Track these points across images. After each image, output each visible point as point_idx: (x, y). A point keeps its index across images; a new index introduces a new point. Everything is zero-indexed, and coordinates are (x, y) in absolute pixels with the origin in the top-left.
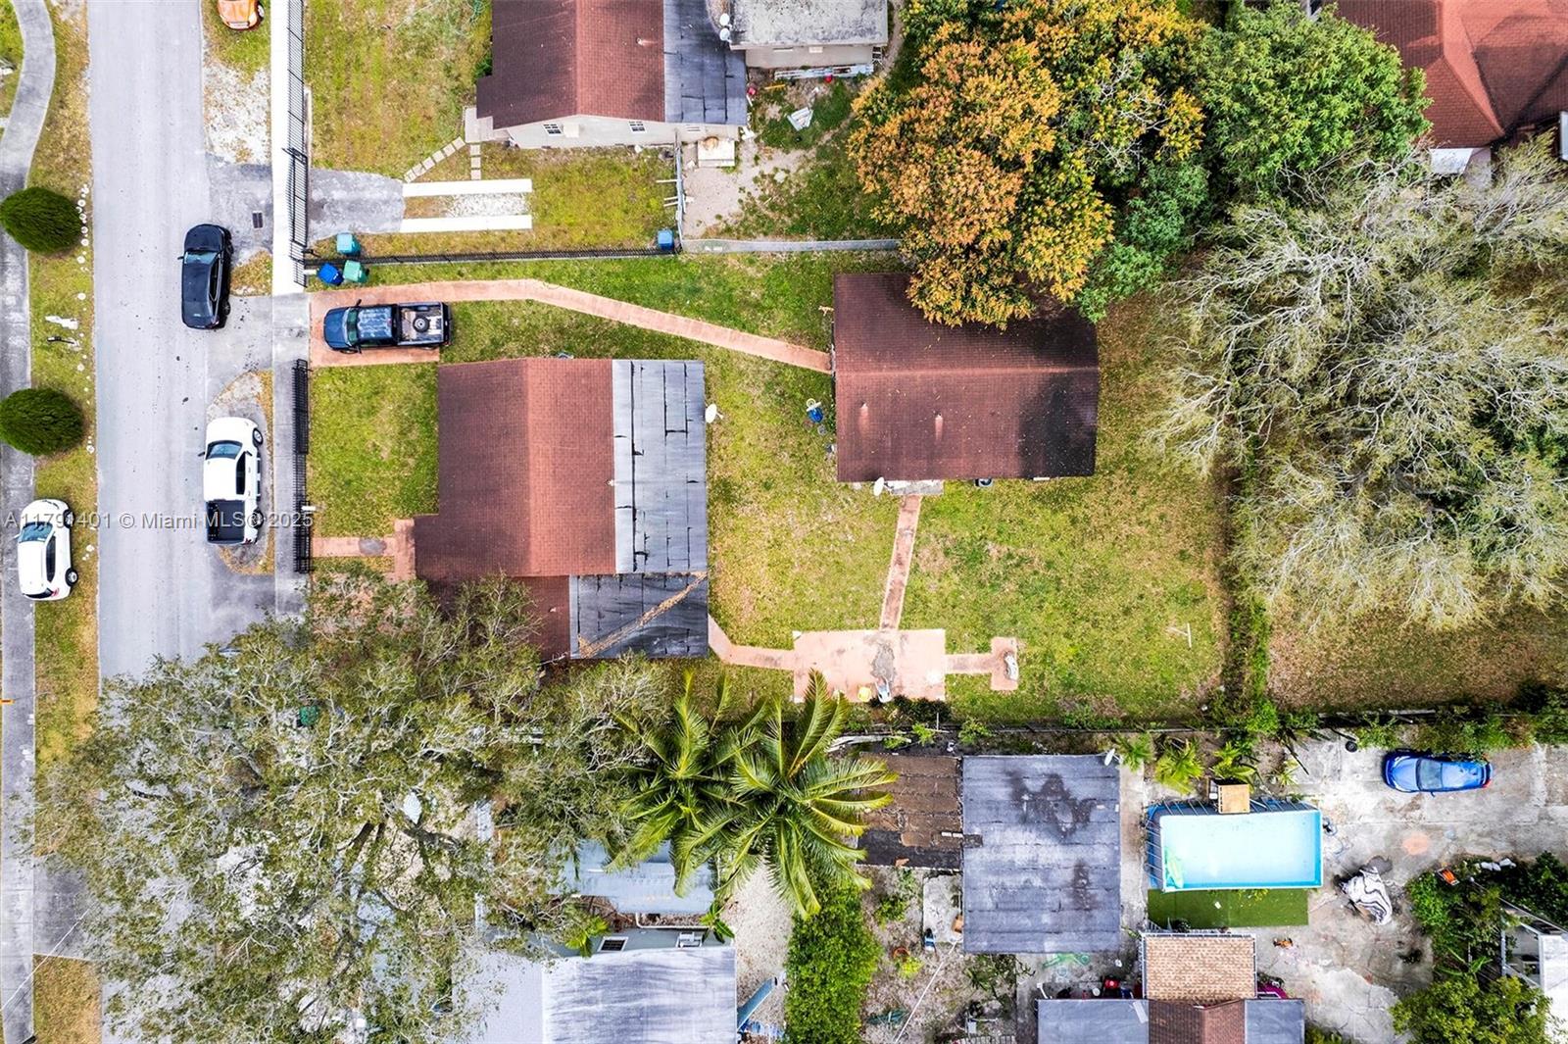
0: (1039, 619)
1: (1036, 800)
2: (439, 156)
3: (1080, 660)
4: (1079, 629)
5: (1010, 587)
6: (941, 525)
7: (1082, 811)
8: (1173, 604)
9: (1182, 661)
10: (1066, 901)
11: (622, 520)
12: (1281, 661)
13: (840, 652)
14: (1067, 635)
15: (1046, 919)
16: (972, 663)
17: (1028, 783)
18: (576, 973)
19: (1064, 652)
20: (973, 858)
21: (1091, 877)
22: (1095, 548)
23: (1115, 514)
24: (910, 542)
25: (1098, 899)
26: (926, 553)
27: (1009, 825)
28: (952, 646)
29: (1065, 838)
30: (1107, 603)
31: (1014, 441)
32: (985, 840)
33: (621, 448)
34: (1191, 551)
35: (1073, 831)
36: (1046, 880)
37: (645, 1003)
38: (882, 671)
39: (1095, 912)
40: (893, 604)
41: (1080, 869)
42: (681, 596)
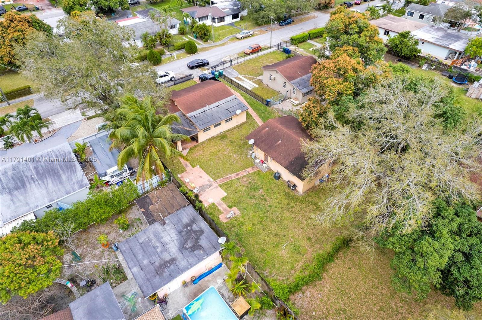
0: (251, 214)
1: (189, 232)
2: (250, 76)
3: (249, 233)
4: (258, 226)
5: (254, 201)
6: (256, 177)
7: (196, 246)
8: (292, 247)
10: (157, 264)
11: (201, 110)
13: (201, 177)
14: (253, 224)
15: (145, 262)
16: (223, 206)
17: (194, 226)
19: (248, 226)
20: (157, 226)
21: (172, 266)
22: (287, 214)
23: (301, 212)
24: (245, 174)
25: (164, 274)
26: (245, 179)
27: (176, 229)
28: (223, 199)
29: (182, 248)
30: (274, 228)
31: (292, 158)
32: (165, 226)
33: (217, 104)
34: (313, 240)
35: (187, 249)
36: (161, 252)
38: (203, 188)
39: (158, 277)
40: (224, 180)
41: (173, 261)
42: (190, 129)
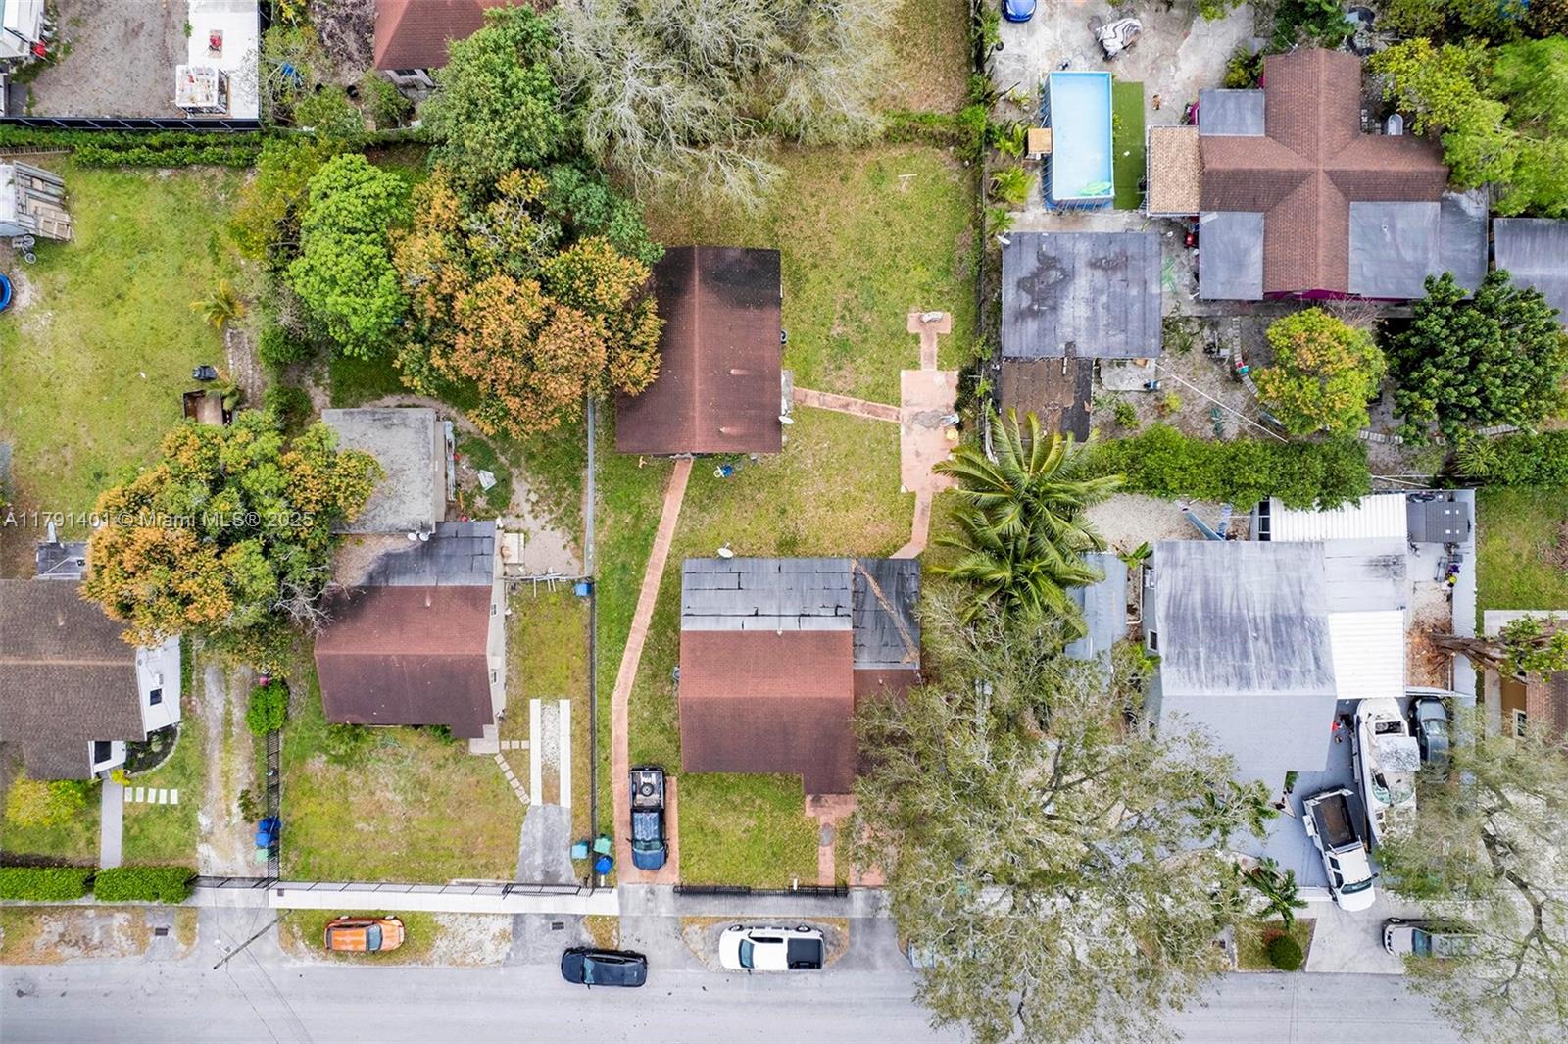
0: (894, 294)
1: (1038, 299)
2: (509, 775)
3: (927, 262)
4: (902, 262)
5: (867, 318)
6: (816, 372)
7: (1047, 263)
8: (883, 187)
9: (928, 181)
10: (1119, 276)
11: (810, 625)
12: (930, 101)
13: (918, 454)
14: (907, 272)
15: (1134, 292)
16: (928, 348)
17: (1025, 305)
18: (1174, 668)
19: (920, 275)
20: (1085, 349)
21: (1101, 256)
22: (837, 248)
23: (810, 233)
24: (830, 397)
25: (1118, 250)
26: (838, 385)
27: (1058, 321)
28: (915, 365)
29: (1068, 277)
30: (882, 241)
31: (752, 313)
32: (1070, 340)
33: (752, 625)
34: (840, 172)
35: (1063, 270)
36: (1102, 292)
37: (1199, 614)
38: (934, 421)
39: (1129, 254)
40: (880, 411)
41: (1094, 264)
42: (871, 580)
